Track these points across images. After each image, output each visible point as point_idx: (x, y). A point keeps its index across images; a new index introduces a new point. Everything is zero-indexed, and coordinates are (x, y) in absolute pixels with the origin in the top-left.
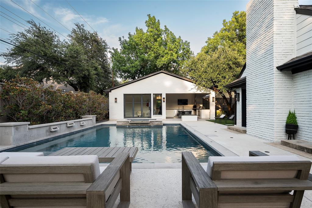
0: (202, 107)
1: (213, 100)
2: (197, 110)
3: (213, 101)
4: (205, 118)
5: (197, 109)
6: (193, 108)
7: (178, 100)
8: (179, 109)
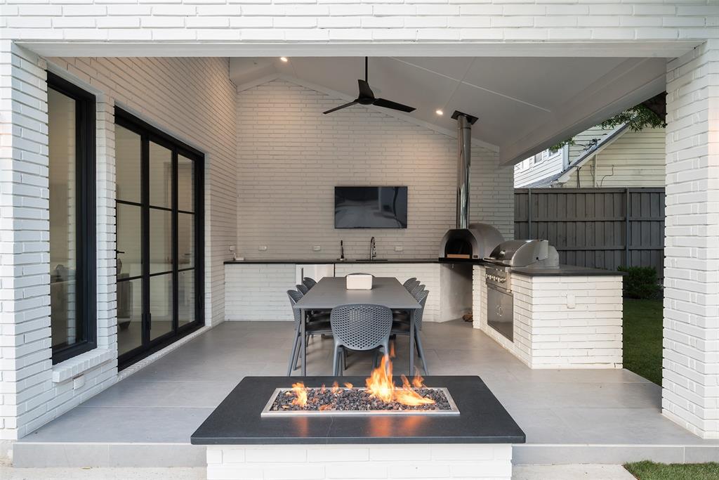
4: (564, 364)
5: (479, 262)
6: (446, 256)
7: (334, 192)
8: (342, 257)
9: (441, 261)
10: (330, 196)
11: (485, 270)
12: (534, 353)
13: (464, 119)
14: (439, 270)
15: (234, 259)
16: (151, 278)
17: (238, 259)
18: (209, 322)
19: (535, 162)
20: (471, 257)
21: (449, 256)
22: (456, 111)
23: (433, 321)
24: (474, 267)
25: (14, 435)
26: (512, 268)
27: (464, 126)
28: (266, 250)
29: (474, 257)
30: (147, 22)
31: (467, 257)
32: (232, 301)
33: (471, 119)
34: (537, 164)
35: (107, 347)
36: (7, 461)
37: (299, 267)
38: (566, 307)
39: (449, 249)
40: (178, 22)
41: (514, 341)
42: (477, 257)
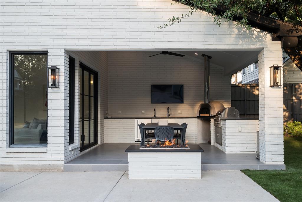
0: (229, 109)
1: (275, 79)
2: (212, 121)
3: (275, 84)
4: (238, 152)
5: (213, 117)
6: (200, 115)
7: (151, 87)
8: (155, 116)
9: (198, 117)
10: (149, 89)
11: (214, 120)
12: (227, 148)
13: (207, 57)
14: (197, 121)
15: (107, 117)
16: (84, 122)
17: (109, 117)
18: (99, 143)
19: (256, 68)
20: (210, 115)
21: (201, 115)
22: (203, 54)
23: (194, 143)
24: (211, 119)
25: (63, 162)
26: (221, 118)
27: (207, 60)
28: (121, 113)
29: (211, 115)
30: (103, 44)
31: (208, 115)
32: (108, 135)
33: (209, 57)
34: (257, 69)
35: (78, 143)
36: (61, 170)
37: (136, 120)
38: (238, 131)
39: (201, 112)
40: (112, 44)
41: (222, 145)
42: (212, 115)
